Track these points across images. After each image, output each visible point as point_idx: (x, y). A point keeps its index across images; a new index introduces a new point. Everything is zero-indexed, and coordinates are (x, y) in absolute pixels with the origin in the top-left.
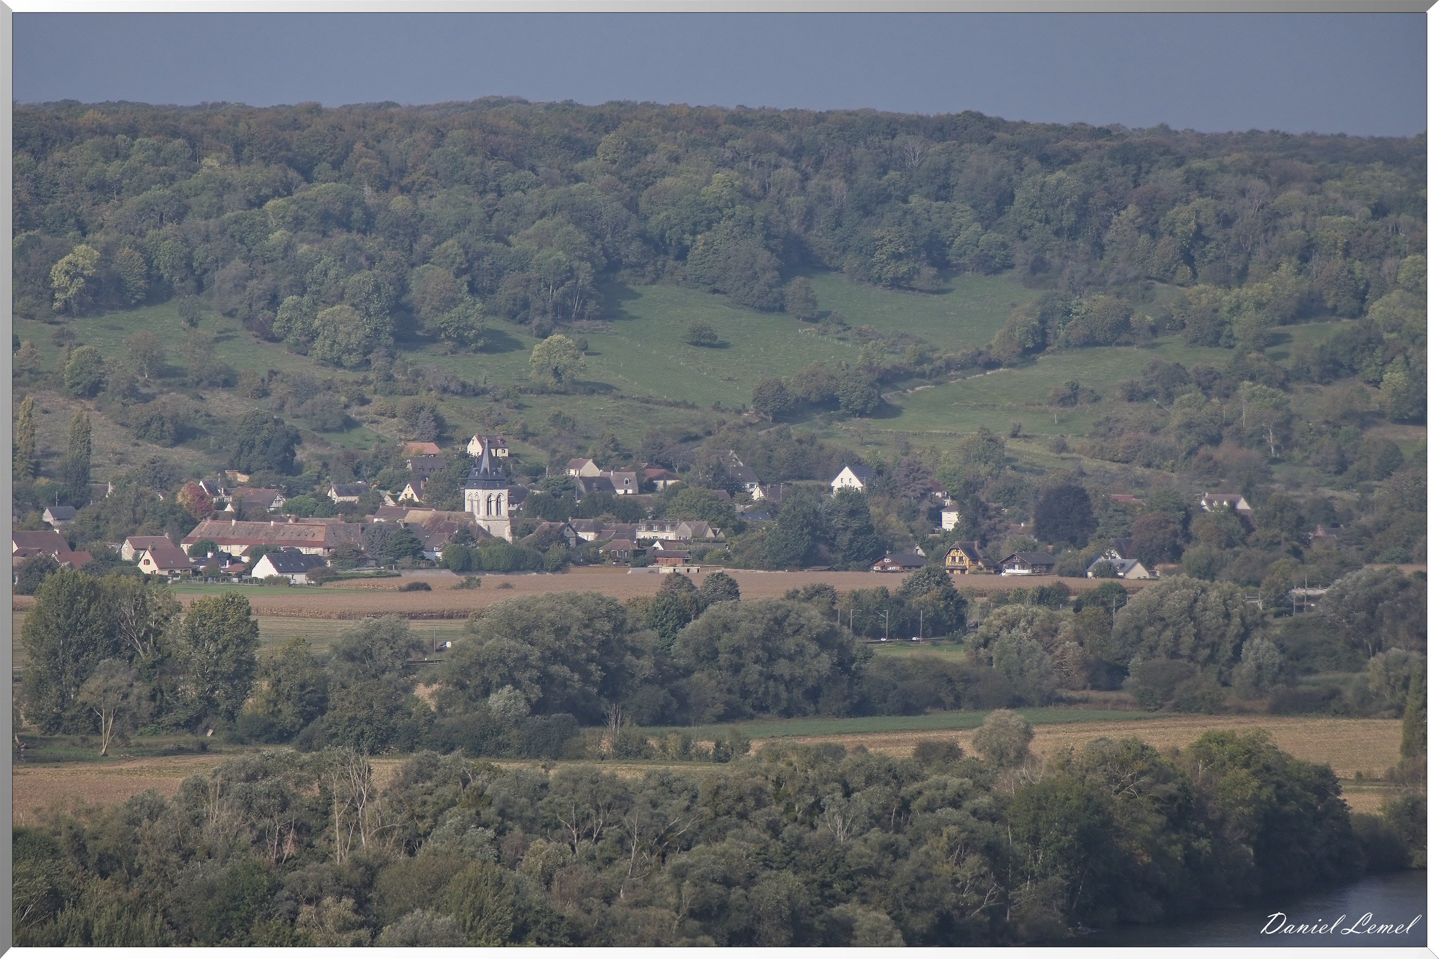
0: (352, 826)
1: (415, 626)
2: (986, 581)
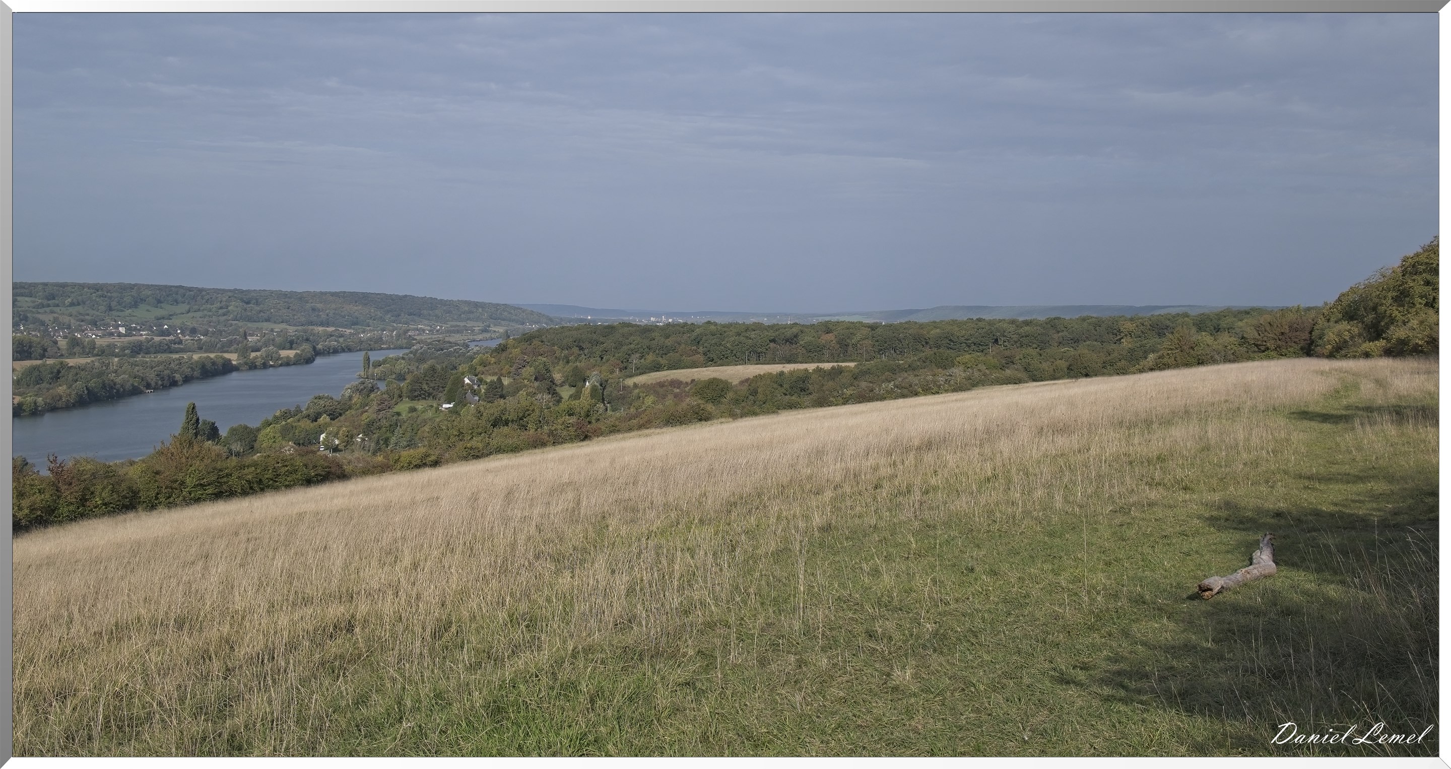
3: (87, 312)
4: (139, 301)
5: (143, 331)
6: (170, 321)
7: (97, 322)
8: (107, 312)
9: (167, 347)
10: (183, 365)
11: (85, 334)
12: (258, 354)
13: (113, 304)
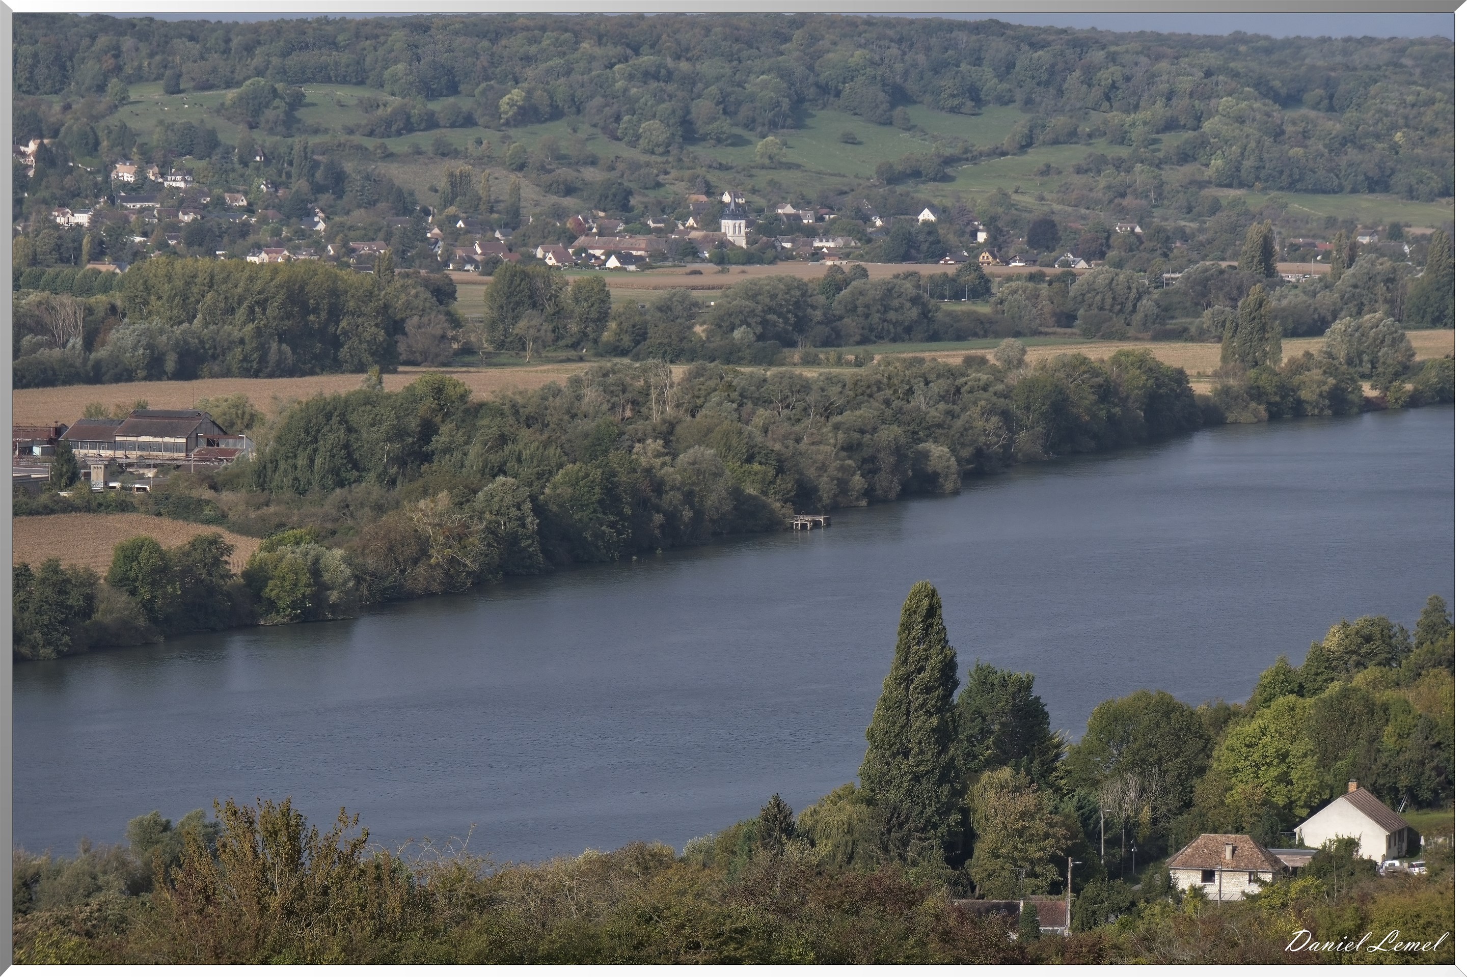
0: (662, 401)
1: (695, 294)
2: (1002, 270)
3: (590, 148)
4: (811, 92)
5: (826, 235)
6: (948, 187)
7: (629, 193)
8: (674, 150)
9: (914, 313)
10: (966, 397)
11: (578, 253)
12: (1315, 345)
13: (702, 108)
